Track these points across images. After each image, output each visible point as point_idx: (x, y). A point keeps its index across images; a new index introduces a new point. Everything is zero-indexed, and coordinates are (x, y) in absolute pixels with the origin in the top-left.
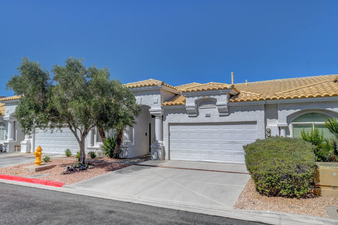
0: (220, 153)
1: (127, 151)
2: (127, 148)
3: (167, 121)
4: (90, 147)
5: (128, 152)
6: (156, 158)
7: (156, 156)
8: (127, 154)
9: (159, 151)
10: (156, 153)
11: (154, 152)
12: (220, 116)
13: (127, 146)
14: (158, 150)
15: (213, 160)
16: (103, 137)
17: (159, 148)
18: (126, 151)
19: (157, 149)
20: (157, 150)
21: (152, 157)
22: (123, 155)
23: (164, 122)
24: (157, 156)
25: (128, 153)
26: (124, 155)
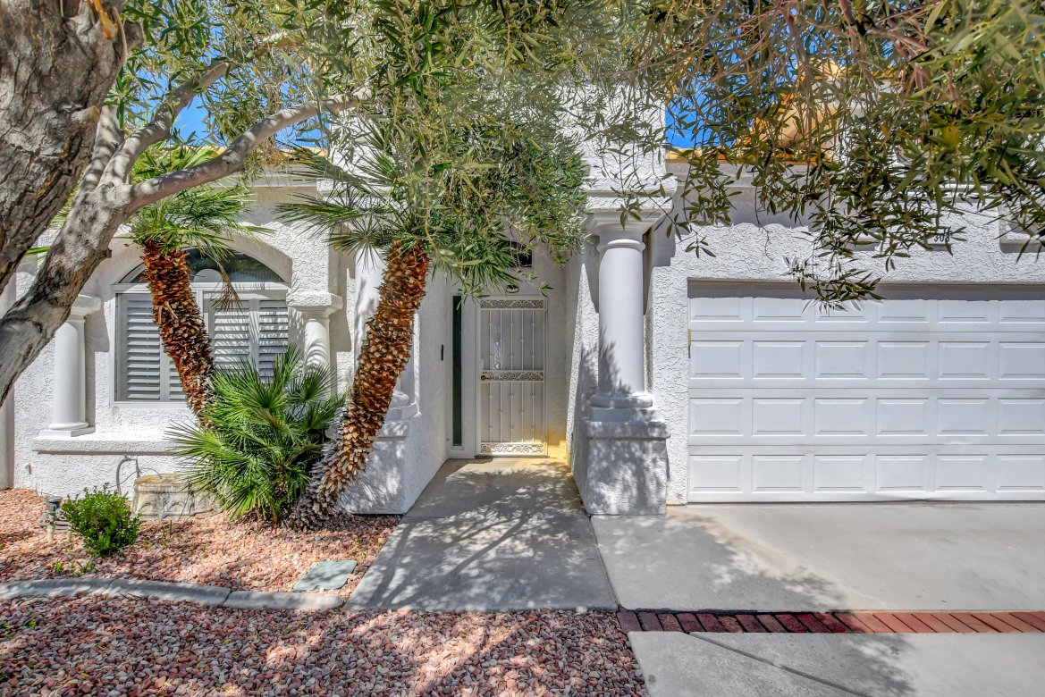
0: (985, 449)
1: (399, 463)
2: (393, 447)
3: (681, 267)
4: (66, 437)
5: (400, 470)
6: (626, 507)
7: (626, 488)
8: (392, 485)
9: (648, 461)
10: (627, 474)
11: (615, 465)
12: (1007, 248)
13: (399, 433)
14: (645, 451)
15: (942, 487)
16: (197, 369)
17: (655, 435)
18: (384, 469)
19: (635, 447)
20: (638, 454)
21: (600, 499)
22: (363, 496)
23: (657, 273)
24: (634, 492)
25: (401, 482)
26: (368, 491)
